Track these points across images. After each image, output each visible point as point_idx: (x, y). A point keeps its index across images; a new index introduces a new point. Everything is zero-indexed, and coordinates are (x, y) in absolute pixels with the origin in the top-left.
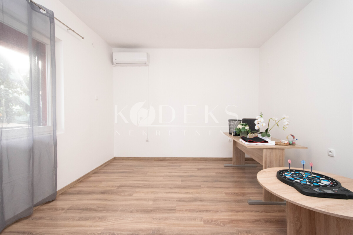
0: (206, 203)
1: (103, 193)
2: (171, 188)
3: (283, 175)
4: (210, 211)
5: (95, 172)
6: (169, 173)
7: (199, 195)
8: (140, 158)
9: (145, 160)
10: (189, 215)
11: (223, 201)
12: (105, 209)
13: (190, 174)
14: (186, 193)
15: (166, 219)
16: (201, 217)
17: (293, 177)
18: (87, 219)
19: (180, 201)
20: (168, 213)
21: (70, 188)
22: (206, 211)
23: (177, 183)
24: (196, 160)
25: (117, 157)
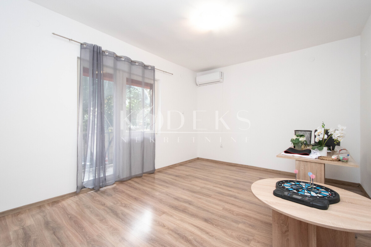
0: (237, 200)
1: (176, 176)
2: (220, 184)
3: (283, 185)
4: (235, 205)
5: (181, 164)
6: (230, 175)
7: (237, 195)
8: (216, 161)
9: (220, 163)
10: (217, 202)
11: (255, 204)
12: (172, 184)
13: (247, 180)
14: (229, 190)
15: (200, 198)
16: (224, 206)
17: (292, 188)
18: (161, 185)
19: (219, 193)
20: (204, 196)
21: (163, 170)
22: (233, 204)
23: (229, 183)
24: (267, 171)
25: (200, 158)
